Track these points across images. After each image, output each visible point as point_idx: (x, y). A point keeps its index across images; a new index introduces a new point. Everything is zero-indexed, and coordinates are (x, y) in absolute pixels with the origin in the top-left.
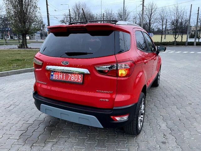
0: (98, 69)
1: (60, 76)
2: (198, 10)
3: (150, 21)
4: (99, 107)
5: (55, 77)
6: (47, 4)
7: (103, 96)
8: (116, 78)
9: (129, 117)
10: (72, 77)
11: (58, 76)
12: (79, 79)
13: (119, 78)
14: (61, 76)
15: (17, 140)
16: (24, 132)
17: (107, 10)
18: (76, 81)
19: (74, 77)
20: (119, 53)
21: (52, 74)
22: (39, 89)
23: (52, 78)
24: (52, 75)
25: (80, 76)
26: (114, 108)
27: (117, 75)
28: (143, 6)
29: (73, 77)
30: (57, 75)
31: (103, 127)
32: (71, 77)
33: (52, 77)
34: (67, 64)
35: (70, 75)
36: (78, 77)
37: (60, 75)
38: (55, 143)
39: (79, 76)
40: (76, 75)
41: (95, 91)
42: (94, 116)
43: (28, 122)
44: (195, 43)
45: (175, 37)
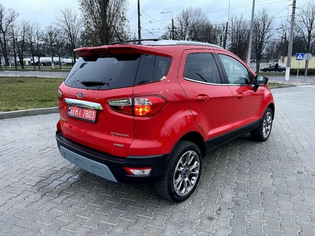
0: (110, 103)
3: (310, 32)
4: (114, 155)
5: (72, 113)
6: (139, 14)
7: (118, 140)
8: (132, 117)
9: (151, 172)
11: (75, 112)
12: (90, 116)
13: (136, 118)
14: (77, 112)
15: (31, 187)
16: (45, 178)
17: (234, 17)
18: (90, 118)
20: (140, 83)
21: (70, 108)
22: (62, 128)
23: (69, 114)
24: (70, 110)
25: (94, 112)
26: (129, 157)
27: (133, 114)
28: (294, 8)
29: (88, 114)
31: (117, 180)
32: (86, 113)
34: (82, 96)
38: (70, 196)
40: (90, 112)
41: (109, 133)
42: (105, 165)
43: (56, 169)
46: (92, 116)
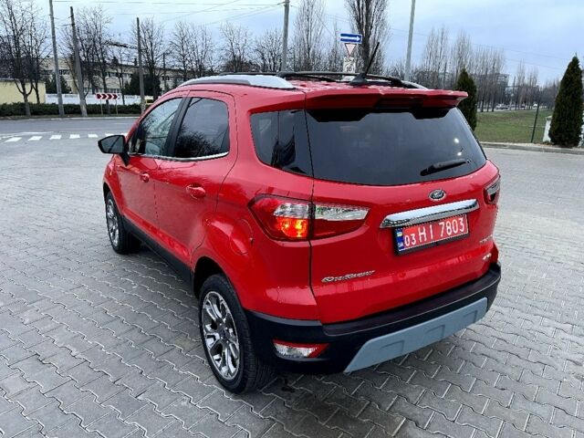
1: (420, 234)
2: (72, 16)
5: (409, 242)
10: (448, 228)
11: (417, 237)
14: (424, 233)
18: (457, 233)
19: (451, 227)
21: (399, 234)
23: (403, 247)
24: (402, 239)
25: (461, 219)
30: (414, 235)
32: (445, 228)
33: (402, 245)
35: (442, 223)
36: (459, 223)
37: (422, 231)
40: (454, 221)
44: (84, 109)
45: (24, 89)
46: (460, 227)
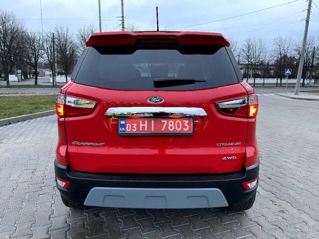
1: (141, 125)
8: (246, 120)
10: (170, 125)
11: (138, 127)
12: (187, 127)
14: (146, 125)
18: (180, 131)
19: (174, 125)
23: (124, 131)
25: (186, 121)
26: (247, 169)
27: (248, 115)
29: (172, 125)
30: (135, 125)
32: (167, 125)
33: (123, 129)
34: (160, 101)
35: (165, 122)
36: (183, 124)
37: (143, 123)
39: (184, 121)
40: (179, 121)
42: (217, 189)
